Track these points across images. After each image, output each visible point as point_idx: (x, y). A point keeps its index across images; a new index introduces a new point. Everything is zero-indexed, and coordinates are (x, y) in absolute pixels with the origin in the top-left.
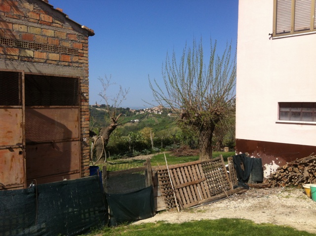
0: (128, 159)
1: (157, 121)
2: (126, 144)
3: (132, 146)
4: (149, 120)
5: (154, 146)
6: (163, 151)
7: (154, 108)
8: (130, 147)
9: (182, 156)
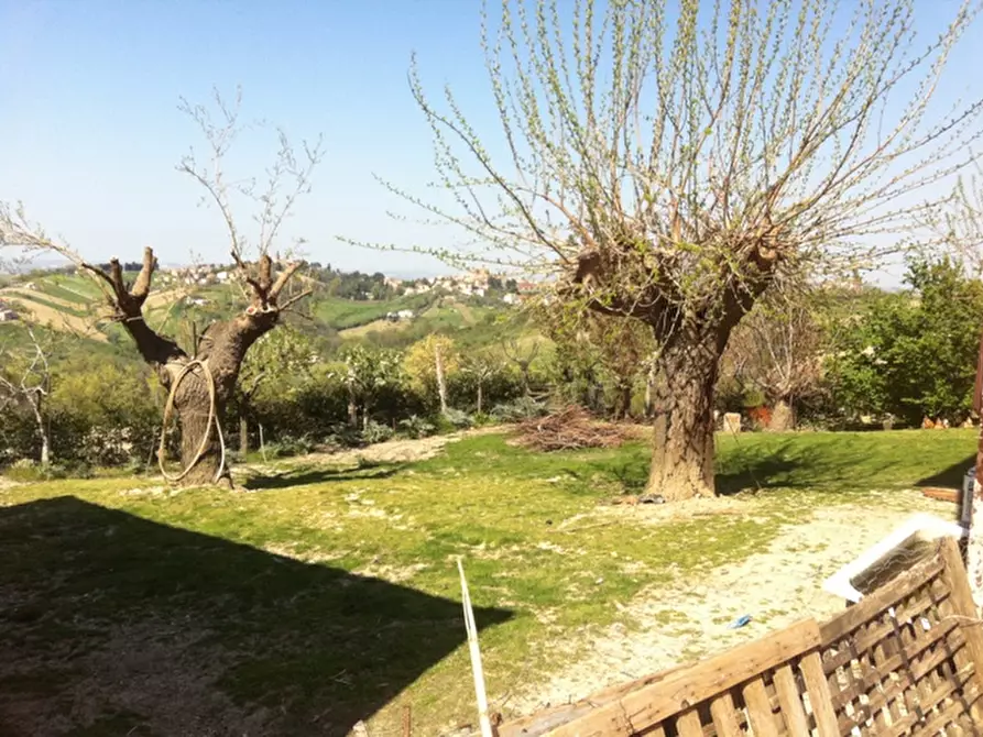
0: (339, 455)
1: (471, 316)
2: (336, 394)
3: (359, 401)
4: (444, 313)
5: (448, 404)
6: (483, 422)
7: (461, 277)
8: (351, 408)
9: (560, 447)
